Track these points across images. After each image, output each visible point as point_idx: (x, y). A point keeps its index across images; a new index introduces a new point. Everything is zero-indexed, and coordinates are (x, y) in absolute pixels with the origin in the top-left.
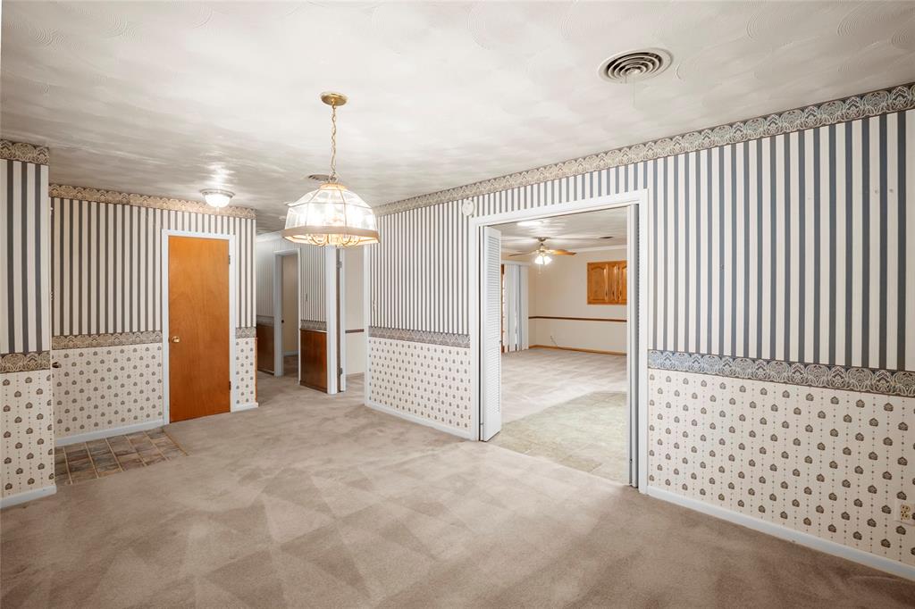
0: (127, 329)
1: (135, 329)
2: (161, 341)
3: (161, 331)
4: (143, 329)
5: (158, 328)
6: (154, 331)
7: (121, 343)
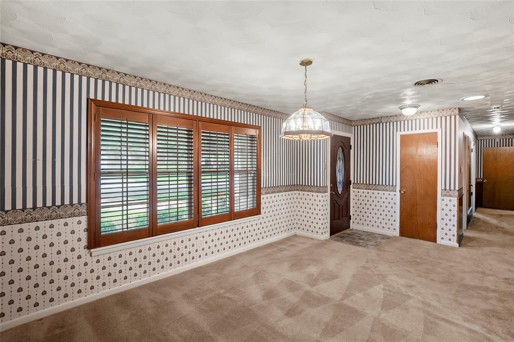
0: (381, 183)
1: (384, 184)
2: (395, 191)
3: (396, 186)
4: (387, 184)
5: (394, 184)
6: (393, 185)
7: (378, 190)
